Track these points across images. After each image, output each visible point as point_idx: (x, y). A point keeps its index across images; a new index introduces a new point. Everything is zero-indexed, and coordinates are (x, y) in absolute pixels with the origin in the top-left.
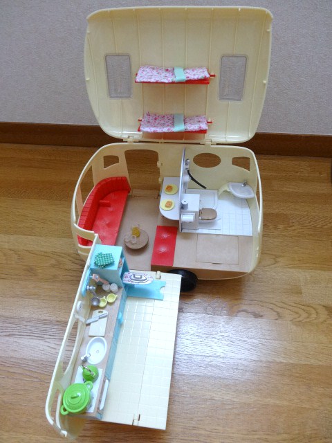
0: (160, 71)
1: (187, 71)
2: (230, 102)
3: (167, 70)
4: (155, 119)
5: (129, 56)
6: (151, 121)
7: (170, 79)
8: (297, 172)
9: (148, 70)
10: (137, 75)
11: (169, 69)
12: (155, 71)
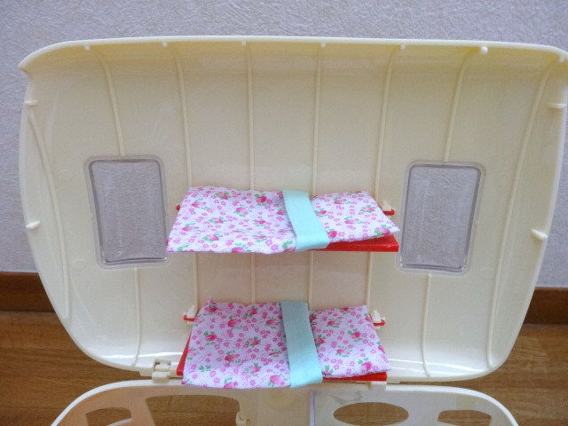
0: (243, 203)
1: (323, 205)
2: (431, 274)
3: (263, 199)
4: (231, 324)
5: (157, 162)
6: (219, 332)
7: (280, 243)
8: (525, 365)
9: (209, 202)
10: (178, 208)
11: (269, 195)
12: (229, 202)
